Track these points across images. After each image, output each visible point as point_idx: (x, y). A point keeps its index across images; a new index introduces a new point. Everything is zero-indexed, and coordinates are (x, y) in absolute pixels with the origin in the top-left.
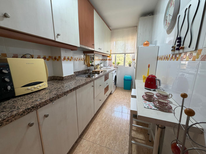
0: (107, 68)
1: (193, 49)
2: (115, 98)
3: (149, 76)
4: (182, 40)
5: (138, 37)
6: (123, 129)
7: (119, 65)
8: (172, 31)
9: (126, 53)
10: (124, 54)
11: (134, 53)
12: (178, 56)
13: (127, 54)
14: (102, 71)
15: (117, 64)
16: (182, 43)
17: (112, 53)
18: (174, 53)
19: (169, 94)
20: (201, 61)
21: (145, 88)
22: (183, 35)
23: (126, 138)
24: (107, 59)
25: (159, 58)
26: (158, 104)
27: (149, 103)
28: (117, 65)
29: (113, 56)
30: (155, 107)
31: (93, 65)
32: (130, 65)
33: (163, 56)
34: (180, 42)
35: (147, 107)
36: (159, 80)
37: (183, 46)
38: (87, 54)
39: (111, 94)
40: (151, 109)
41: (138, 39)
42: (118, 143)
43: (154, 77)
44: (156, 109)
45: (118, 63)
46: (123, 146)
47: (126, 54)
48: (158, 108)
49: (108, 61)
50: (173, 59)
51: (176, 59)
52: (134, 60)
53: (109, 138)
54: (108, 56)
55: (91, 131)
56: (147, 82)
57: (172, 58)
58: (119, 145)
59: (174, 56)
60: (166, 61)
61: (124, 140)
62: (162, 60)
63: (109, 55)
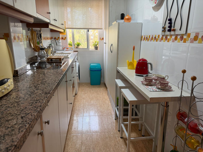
0: (62, 53)
1: (184, 32)
2: (84, 99)
3: (140, 60)
4: (173, 21)
5: (111, 6)
6: (112, 133)
7: (80, 47)
8: (160, 8)
9: (90, 27)
10: (86, 30)
11: (102, 29)
12: (169, 37)
13: (91, 30)
14: (63, 59)
15: (76, 46)
16: (173, 25)
17: (66, 27)
18: (165, 34)
19: (166, 76)
20: (190, 43)
21: (136, 75)
22: (173, 17)
23: (119, 142)
24: (59, 38)
25: (143, 38)
26: (160, 87)
27: (151, 87)
28: (77, 48)
29: (69, 33)
30: (159, 89)
31: (44, 49)
32: (96, 48)
33: (150, 36)
34: (170, 23)
35: (153, 91)
36: (151, 64)
37: (174, 28)
38: (34, 29)
39: (76, 94)
40: (156, 91)
41: (110, 8)
42: (111, 150)
43: (144, 61)
44: (160, 90)
45: (78, 45)
46: (119, 150)
47: (89, 30)
48: (161, 89)
49: (61, 41)
50: (163, 41)
51: (167, 40)
52: (103, 39)
53: (98, 148)
54: (60, 32)
55: (71, 149)
56: (138, 67)
57: (162, 39)
58: (114, 150)
59: (164, 37)
60: (154, 42)
61: (117, 144)
62: (148, 41)
63: (62, 31)
